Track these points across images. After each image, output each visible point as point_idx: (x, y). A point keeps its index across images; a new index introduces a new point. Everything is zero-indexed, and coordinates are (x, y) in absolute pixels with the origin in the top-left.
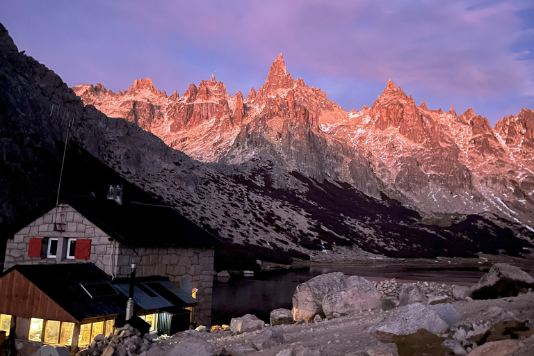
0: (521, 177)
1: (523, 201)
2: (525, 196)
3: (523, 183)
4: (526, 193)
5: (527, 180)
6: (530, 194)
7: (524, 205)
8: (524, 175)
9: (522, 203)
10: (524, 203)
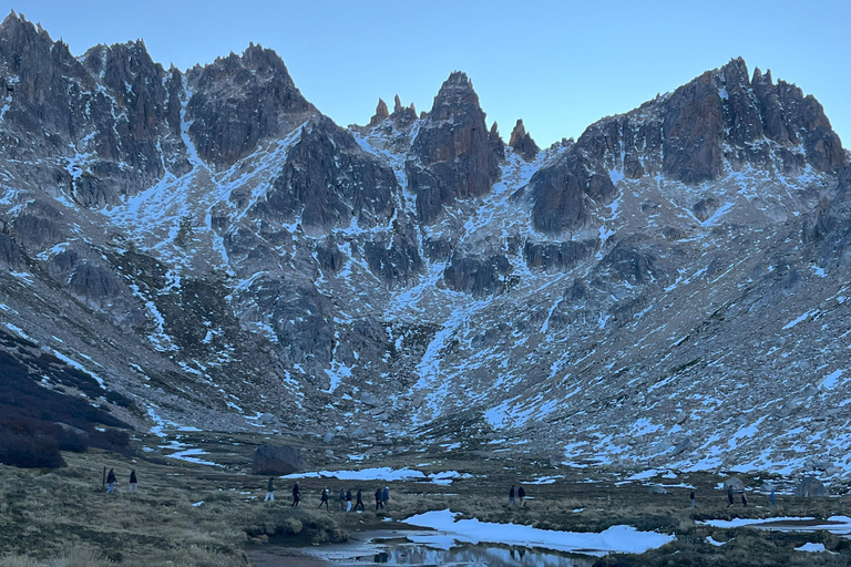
0: (15, 202)
1: (24, 276)
2: (28, 261)
3: (22, 220)
4: (29, 252)
5: (35, 212)
6: (43, 257)
7: (29, 288)
8: (21, 197)
9: (21, 280)
10: (29, 282)
